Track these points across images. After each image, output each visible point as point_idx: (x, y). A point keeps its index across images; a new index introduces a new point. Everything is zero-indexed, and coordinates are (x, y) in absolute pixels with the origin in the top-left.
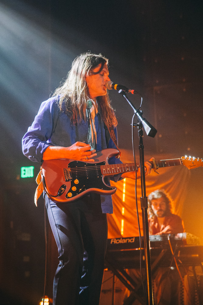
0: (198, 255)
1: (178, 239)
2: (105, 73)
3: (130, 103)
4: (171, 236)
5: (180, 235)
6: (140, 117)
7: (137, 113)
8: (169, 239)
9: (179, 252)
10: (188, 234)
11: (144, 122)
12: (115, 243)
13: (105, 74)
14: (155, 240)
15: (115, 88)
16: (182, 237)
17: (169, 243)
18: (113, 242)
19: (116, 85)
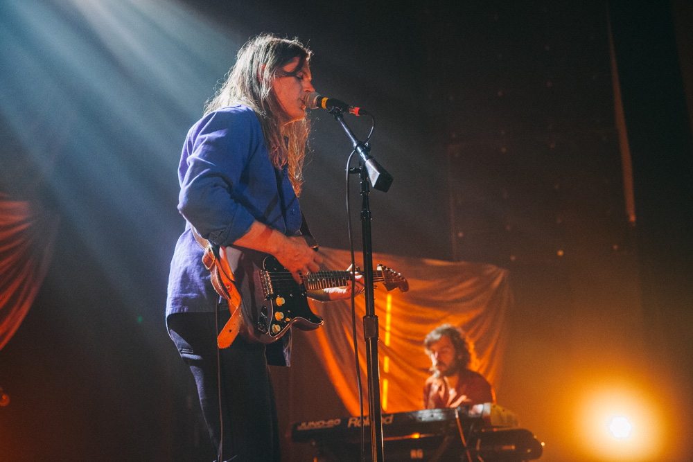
0: (513, 447)
1: (475, 416)
2: (304, 76)
3: (347, 131)
4: (461, 410)
5: (480, 408)
6: (363, 155)
7: (358, 148)
8: (457, 416)
9: (479, 441)
10: (494, 406)
11: (368, 164)
12: (355, 425)
13: (306, 79)
14: (432, 419)
15: (323, 105)
16: (483, 412)
17: (456, 422)
18: (352, 425)
19: (325, 99)
